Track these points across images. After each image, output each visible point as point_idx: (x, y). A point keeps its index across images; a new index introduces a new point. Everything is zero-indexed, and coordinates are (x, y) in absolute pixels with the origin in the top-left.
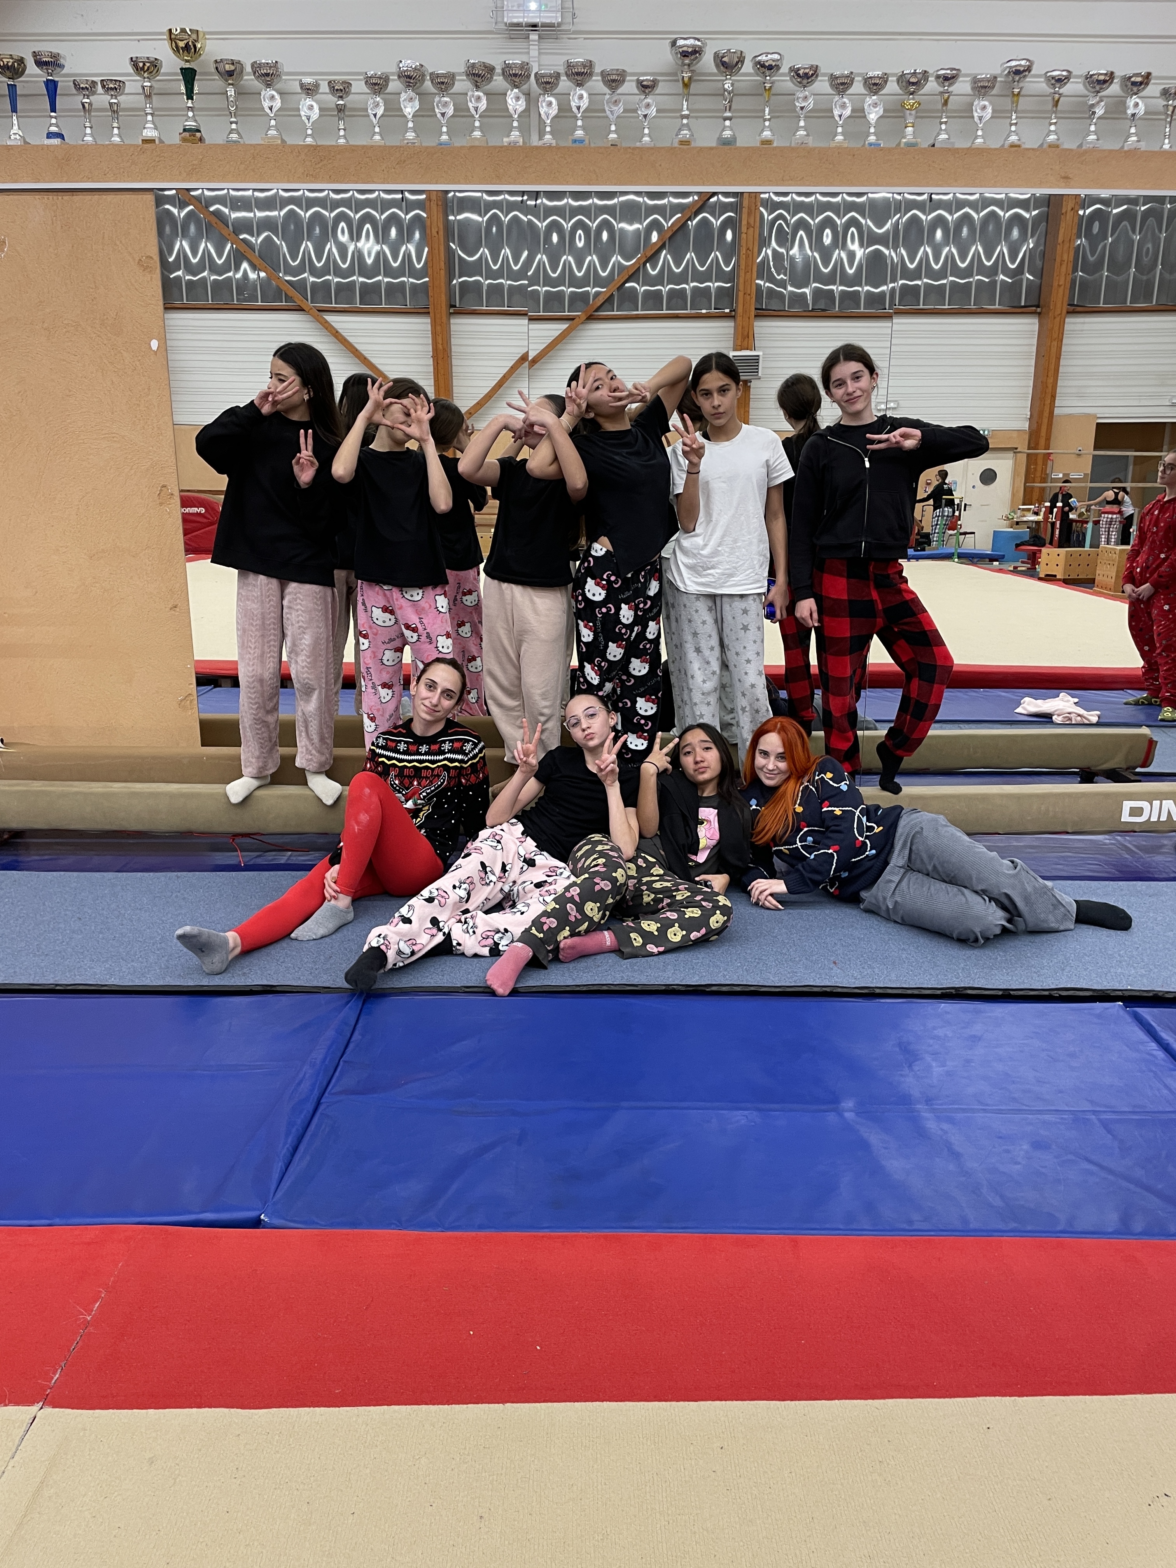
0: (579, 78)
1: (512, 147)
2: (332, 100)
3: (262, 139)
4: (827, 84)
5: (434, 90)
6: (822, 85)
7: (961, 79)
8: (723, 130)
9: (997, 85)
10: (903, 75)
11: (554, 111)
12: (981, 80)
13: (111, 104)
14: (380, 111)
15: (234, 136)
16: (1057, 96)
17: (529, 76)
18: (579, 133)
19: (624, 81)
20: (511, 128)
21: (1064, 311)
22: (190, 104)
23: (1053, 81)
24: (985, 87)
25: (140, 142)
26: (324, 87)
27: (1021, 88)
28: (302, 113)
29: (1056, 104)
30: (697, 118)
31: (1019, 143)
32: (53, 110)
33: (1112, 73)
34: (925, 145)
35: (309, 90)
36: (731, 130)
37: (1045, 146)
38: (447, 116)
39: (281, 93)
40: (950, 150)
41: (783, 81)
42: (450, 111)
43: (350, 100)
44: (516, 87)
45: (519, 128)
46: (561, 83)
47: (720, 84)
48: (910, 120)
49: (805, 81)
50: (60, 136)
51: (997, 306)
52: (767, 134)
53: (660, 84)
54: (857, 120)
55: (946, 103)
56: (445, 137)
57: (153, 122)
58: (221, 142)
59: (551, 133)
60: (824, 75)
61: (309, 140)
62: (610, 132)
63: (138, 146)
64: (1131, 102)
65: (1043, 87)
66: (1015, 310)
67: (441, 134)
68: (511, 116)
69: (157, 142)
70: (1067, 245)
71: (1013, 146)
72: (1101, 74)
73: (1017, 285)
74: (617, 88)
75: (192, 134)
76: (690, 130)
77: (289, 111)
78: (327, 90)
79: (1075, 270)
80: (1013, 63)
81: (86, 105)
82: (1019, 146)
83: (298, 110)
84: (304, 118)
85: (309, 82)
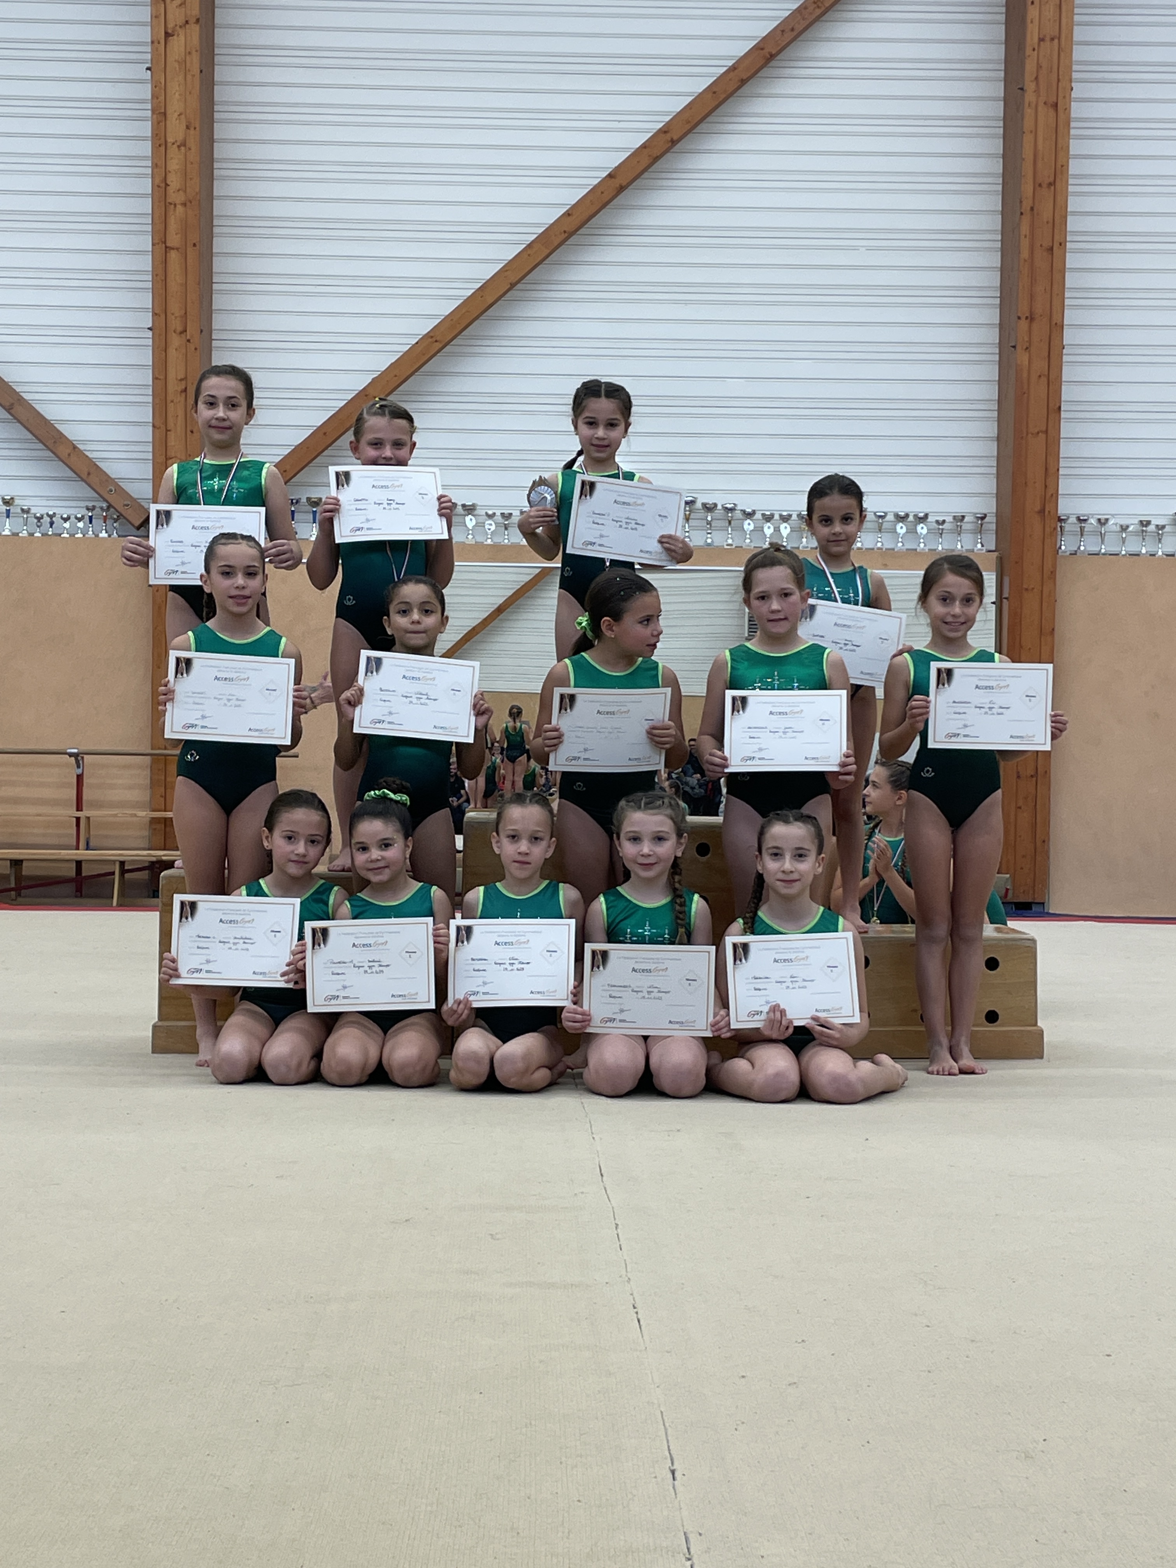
6: (758, 518)
8: (707, 539)
16: (881, 523)
23: (878, 516)
26: (498, 515)
29: (881, 526)
30: (693, 531)
33: (908, 513)
35: (491, 516)
36: (711, 539)
37: (876, 548)
39: (476, 518)
41: (738, 516)
47: (705, 517)
49: (749, 516)
52: (729, 541)
60: (758, 514)
64: (919, 528)
85: (490, 512)
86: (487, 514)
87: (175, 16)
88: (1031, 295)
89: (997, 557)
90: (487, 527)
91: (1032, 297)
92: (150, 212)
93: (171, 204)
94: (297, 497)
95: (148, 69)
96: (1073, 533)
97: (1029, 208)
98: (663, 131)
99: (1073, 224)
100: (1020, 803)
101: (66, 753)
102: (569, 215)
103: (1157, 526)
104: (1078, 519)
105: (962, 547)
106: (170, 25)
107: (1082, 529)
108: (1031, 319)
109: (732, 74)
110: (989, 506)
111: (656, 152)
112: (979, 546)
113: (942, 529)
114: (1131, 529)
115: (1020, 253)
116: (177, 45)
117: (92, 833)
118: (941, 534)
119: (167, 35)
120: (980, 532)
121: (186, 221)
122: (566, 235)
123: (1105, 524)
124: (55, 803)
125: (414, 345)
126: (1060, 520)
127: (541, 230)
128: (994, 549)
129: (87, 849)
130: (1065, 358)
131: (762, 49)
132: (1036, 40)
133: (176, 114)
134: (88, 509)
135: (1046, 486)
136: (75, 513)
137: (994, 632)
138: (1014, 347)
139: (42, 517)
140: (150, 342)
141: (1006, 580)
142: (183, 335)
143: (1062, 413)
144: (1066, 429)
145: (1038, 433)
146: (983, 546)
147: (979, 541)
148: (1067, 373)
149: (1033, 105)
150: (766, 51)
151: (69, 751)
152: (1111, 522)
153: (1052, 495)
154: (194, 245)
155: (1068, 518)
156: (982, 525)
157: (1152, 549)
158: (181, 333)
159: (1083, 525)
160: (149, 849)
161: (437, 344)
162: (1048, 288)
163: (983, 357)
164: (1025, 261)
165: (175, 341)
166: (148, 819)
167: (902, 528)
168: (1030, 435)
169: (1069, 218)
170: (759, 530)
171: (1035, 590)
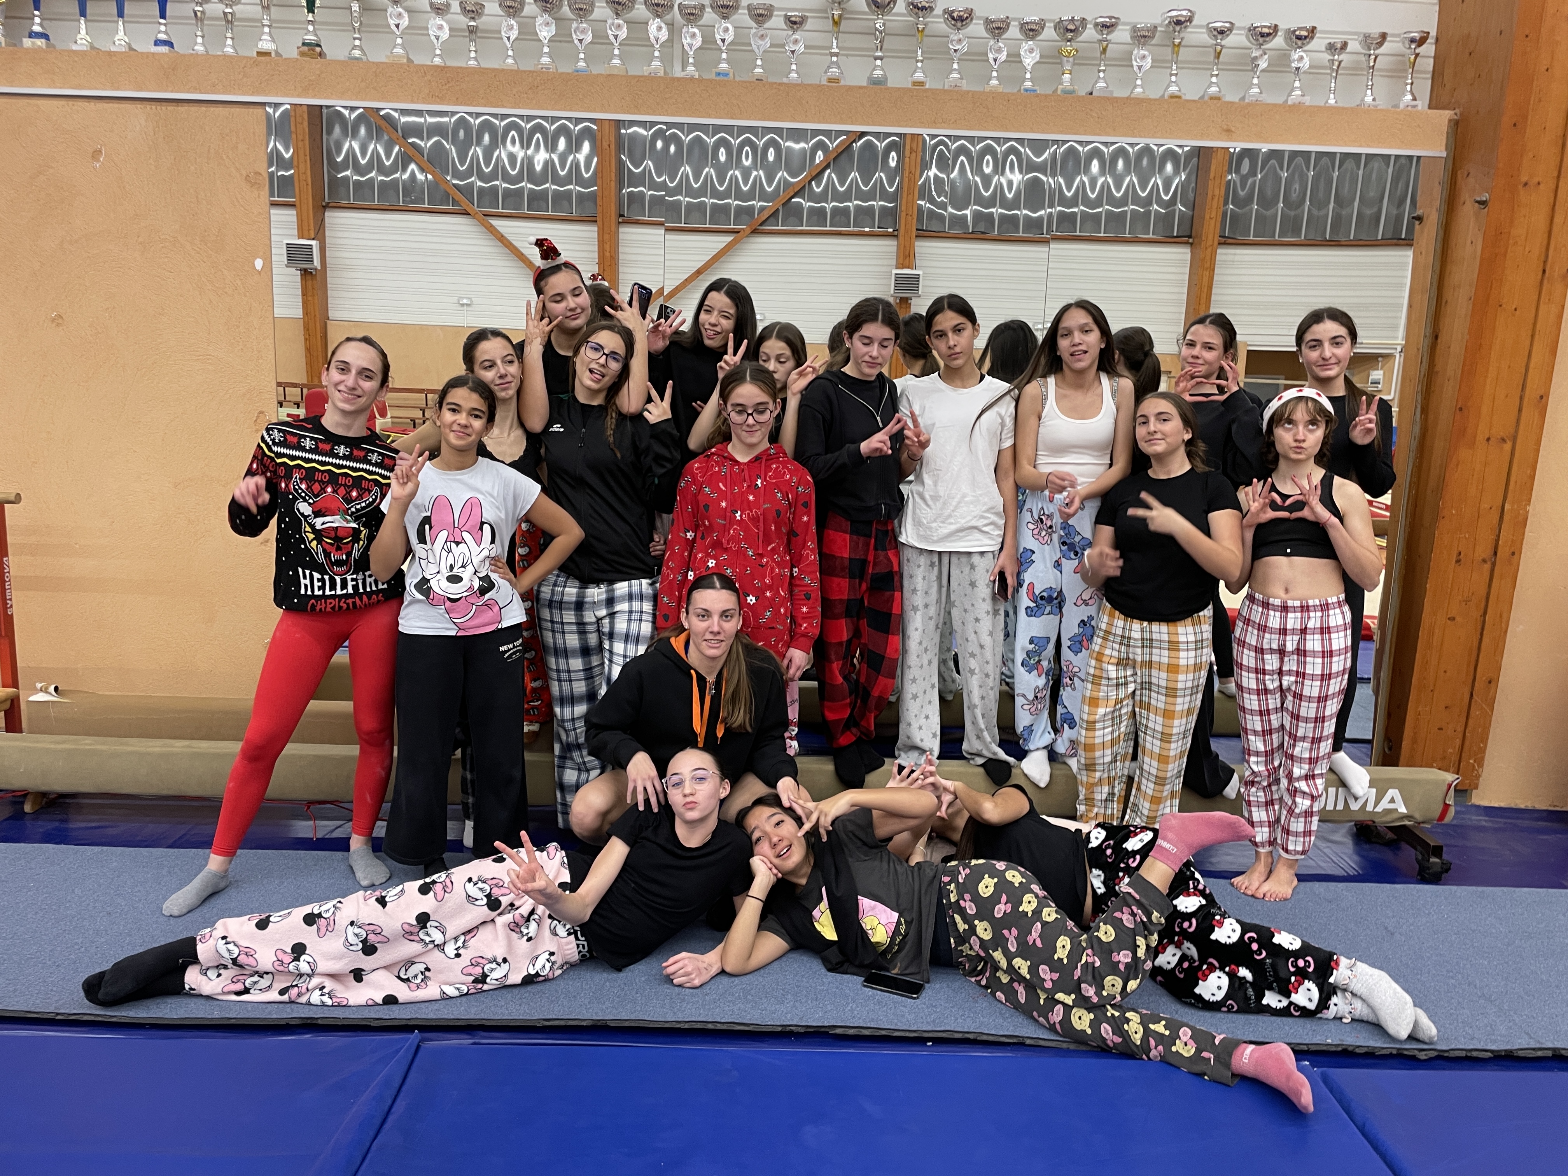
0: (725, 11)
1: (651, 79)
2: (464, 21)
3: (387, 57)
4: (982, 28)
5: (573, 17)
6: (977, 28)
7: (1120, 27)
8: (874, 70)
9: (1158, 34)
10: (1061, 21)
11: (698, 42)
12: (1142, 29)
13: (225, 14)
14: (514, 34)
15: (357, 53)
16: (1219, 48)
17: (672, 7)
18: (724, 66)
19: (771, 16)
20: (653, 58)
21: (1216, 243)
22: (310, 17)
23: (1215, 33)
24: (1145, 37)
25: (255, 54)
26: (455, 7)
27: (1182, 39)
28: (431, 32)
29: (1218, 55)
30: (847, 55)
31: (1178, 94)
32: (163, 16)
33: (1276, 26)
34: (1082, 93)
35: (440, 10)
36: (882, 70)
37: (1206, 98)
38: (585, 43)
39: (409, 11)
40: (1108, 98)
41: (937, 23)
42: (589, 38)
43: (482, 22)
44: (659, 16)
45: (661, 59)
46: (706, 15)
47: (871, 24)
48: (1068, 67)
49: (959, 24)
50: (168, 43)
51: (1151, 236)
52: (919, 75)
53: (809, 20)
54: (1013, 65)
55: (1104, 51)
56: (582, 64)
57: (270, 34)
58: (342, 58)
59: (694, 65)
60: (979, 18)
61: (437, 61)
62: (756, 66)
63: (251, 58)
64: (1295, 55)
65: (1205, 38)
66: (1169, 240)
67: (578, 60)
68: (653, 46)
69: (273, 54)
70: (1218, 181)
71: (1173, 97)
72: (1265, 27)
73: (1170, 216)
74: (763, 22)
75: (312, 49)
76: (839, 68)
77: (417, 30)
78: (459, 10)
79: (1226, 203)
80: (1174, 13)
81: (199, 14)
82: (1179, 97)
83: (427, 29)
84: (433, 38)
89: (1450, 121)
105: (1375, 100)
113: (1338, 63)
118: (1336, 73)
120: (1410, 74)
156: (1415, 56)
171: (1542, 187)
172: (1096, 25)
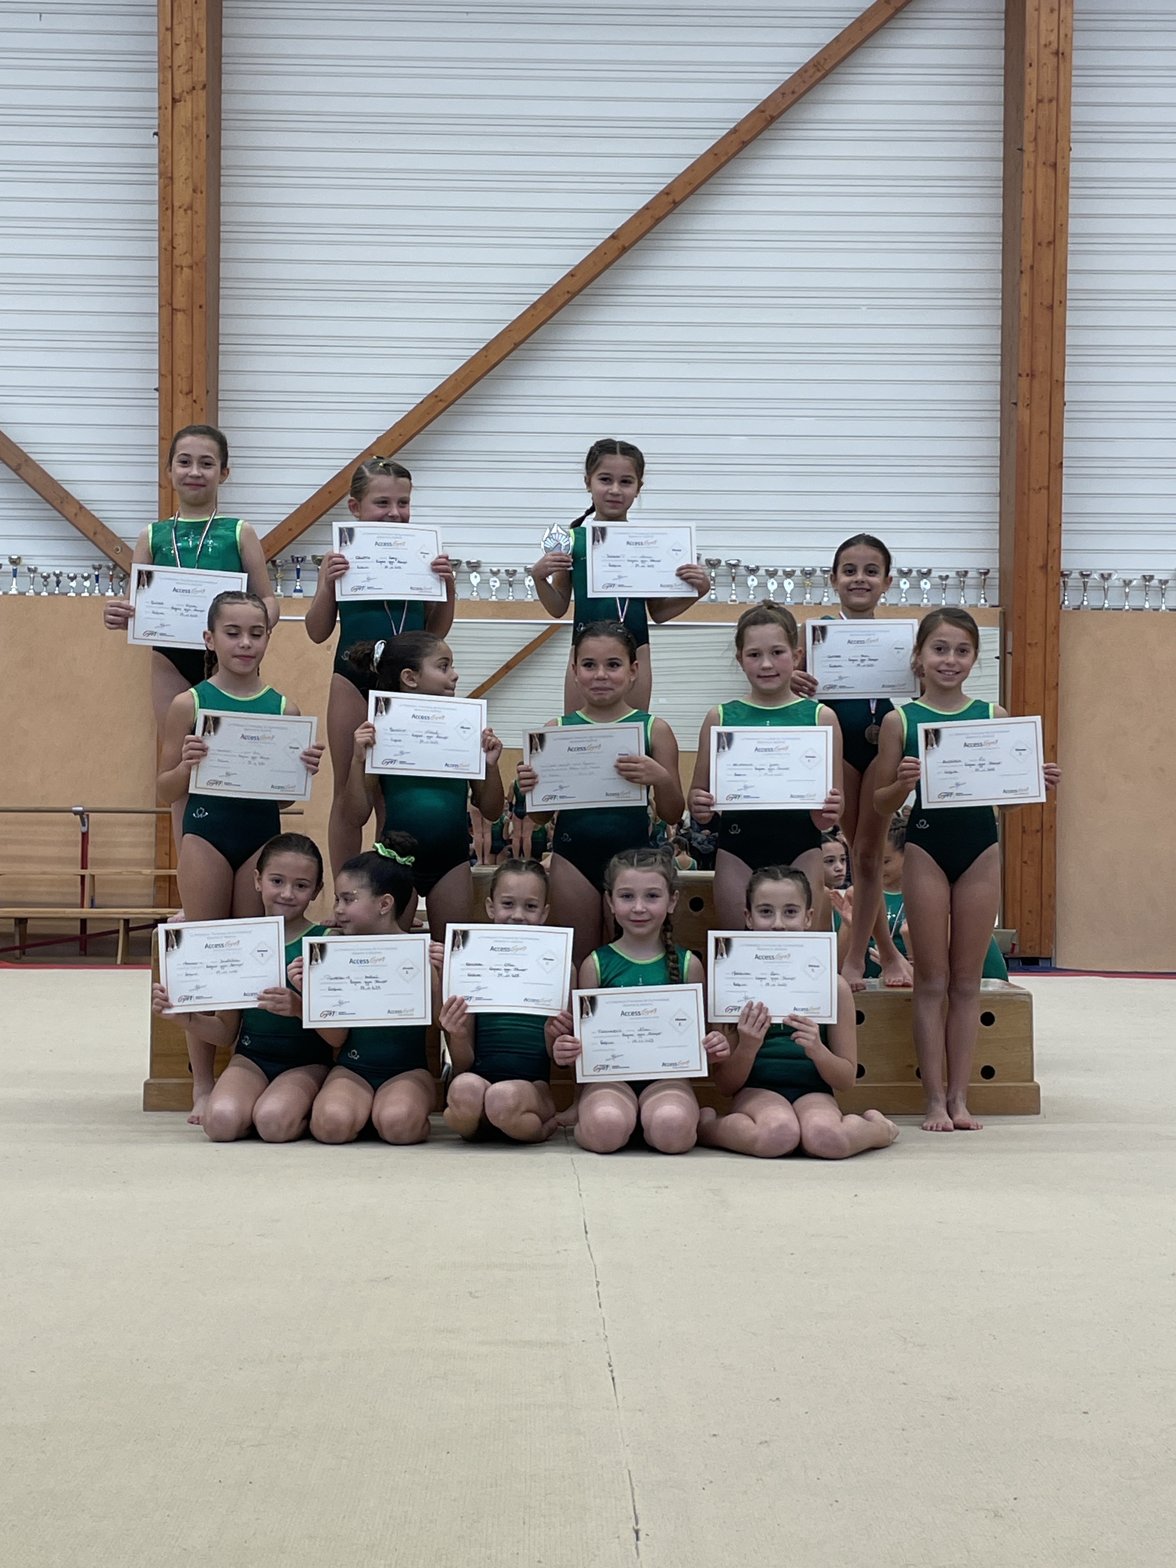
2: (506, 578)
3: (470, 597)
4: (764, 574)
6: (761, 574)
10: (803, 570)
33: (911, 569)
34: (817, 603)
35: (495, 574)
39: (480, 574)
41: (741, 572)
43: (515, 578)
48: (808, 591)
49: (753, 572)
52: (733, 597)
54: (781, 590)
60: (762, 569)
61: (494, 598)
64: (922, 583)
77: (484, 584)
78: (504, 573)
85: (495, 569)
86: (491, 570)
87: (182, 82)
88: (1032, 354)
89: (1000, 612)
90: (492, 584)
91: (1032, 355)
92: (157, 275)
93: (177, 266)
94: (303, 556)
95: (155, 134)
96: (1077, 588)
97: (1029, 266)
98: (666, 192)
99: (1073, 282)
100: (1025, 859)
101: (71, 811)
102: (572, 276)
103: (1160, 581)
104: (1082, 574)
105: (965, 602)
106: (178, 91)
107: (1085, 584)
108: (1032, 375)
109: (734, 136)
110: (992, 562)
111: (658, 213)
112: (983, 601)
113: (946, 585)
114: (1134, 583)
115: (1020, 311)
116: (184, 111)
117: (96, 891)
118: (944, 589)
119: (174, 101)
120: (984, 588)
121: (193, 285)
122: (570, 295)
123: (1107, 579)
124: (60, 860)
125: (418, 405)
126: (1063, 575)
127: (544, 291)
128: (997, 603)
129: (92, 907)
130: (1066, 415)
131: (763, 112)
132: (1034, 100)
133: (183, 179)
134: (95, 568)
135: (1048, 541)
136: (82, 572)
137: (998, 686)
138: (1015, 404)
139: (49, 576)
140: (156, 403)
141: (1010, 635)
142: (190, 396)
143: (1064, 469)
144: (1068, 485)
145: (1040, 489)
146: (986, 601)
147: (983, 596)
148: (1069, 430)
149: (1032, 165)
150: (767, 113)
151: (74, 809)
152: (1114, 577)
153: (1054, 551)
154: (201, 307)
155: (1071, 573)
156: (985, 580)
157: (1155, 605)
158: (187, 394)
159: (1086, 580)
160: (154, 907)
161: (440, 403)
162: (1049, 346)
163: (983, 414)
164: (1025, 319)
165: (182, 401)
166: (153, 878)
167: (905, 583)
168: (1031, 492)
169: (1069, 276)
170: (763, 585)
171: (1038, 645)
172: (821, 571)
